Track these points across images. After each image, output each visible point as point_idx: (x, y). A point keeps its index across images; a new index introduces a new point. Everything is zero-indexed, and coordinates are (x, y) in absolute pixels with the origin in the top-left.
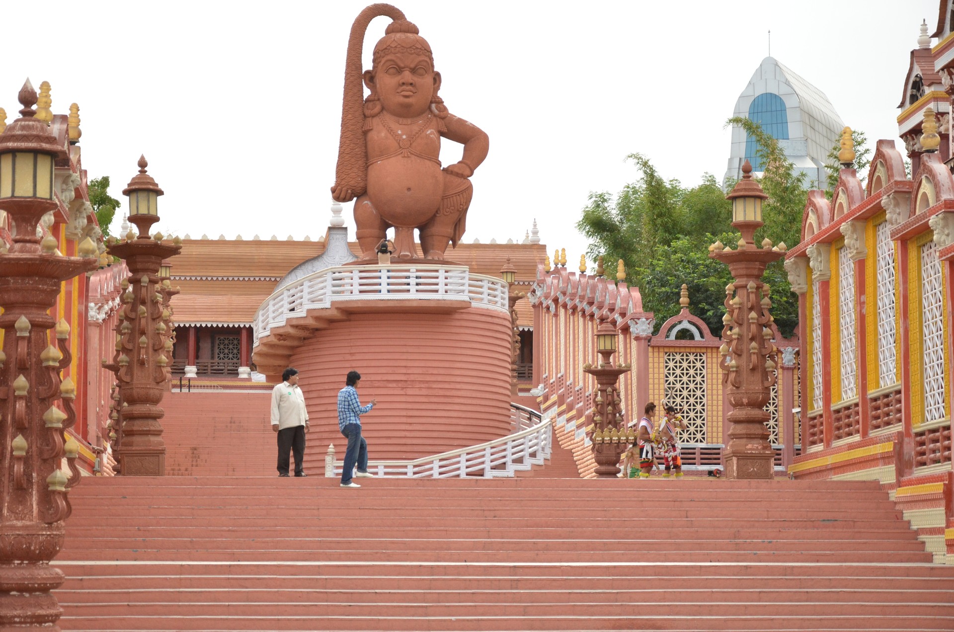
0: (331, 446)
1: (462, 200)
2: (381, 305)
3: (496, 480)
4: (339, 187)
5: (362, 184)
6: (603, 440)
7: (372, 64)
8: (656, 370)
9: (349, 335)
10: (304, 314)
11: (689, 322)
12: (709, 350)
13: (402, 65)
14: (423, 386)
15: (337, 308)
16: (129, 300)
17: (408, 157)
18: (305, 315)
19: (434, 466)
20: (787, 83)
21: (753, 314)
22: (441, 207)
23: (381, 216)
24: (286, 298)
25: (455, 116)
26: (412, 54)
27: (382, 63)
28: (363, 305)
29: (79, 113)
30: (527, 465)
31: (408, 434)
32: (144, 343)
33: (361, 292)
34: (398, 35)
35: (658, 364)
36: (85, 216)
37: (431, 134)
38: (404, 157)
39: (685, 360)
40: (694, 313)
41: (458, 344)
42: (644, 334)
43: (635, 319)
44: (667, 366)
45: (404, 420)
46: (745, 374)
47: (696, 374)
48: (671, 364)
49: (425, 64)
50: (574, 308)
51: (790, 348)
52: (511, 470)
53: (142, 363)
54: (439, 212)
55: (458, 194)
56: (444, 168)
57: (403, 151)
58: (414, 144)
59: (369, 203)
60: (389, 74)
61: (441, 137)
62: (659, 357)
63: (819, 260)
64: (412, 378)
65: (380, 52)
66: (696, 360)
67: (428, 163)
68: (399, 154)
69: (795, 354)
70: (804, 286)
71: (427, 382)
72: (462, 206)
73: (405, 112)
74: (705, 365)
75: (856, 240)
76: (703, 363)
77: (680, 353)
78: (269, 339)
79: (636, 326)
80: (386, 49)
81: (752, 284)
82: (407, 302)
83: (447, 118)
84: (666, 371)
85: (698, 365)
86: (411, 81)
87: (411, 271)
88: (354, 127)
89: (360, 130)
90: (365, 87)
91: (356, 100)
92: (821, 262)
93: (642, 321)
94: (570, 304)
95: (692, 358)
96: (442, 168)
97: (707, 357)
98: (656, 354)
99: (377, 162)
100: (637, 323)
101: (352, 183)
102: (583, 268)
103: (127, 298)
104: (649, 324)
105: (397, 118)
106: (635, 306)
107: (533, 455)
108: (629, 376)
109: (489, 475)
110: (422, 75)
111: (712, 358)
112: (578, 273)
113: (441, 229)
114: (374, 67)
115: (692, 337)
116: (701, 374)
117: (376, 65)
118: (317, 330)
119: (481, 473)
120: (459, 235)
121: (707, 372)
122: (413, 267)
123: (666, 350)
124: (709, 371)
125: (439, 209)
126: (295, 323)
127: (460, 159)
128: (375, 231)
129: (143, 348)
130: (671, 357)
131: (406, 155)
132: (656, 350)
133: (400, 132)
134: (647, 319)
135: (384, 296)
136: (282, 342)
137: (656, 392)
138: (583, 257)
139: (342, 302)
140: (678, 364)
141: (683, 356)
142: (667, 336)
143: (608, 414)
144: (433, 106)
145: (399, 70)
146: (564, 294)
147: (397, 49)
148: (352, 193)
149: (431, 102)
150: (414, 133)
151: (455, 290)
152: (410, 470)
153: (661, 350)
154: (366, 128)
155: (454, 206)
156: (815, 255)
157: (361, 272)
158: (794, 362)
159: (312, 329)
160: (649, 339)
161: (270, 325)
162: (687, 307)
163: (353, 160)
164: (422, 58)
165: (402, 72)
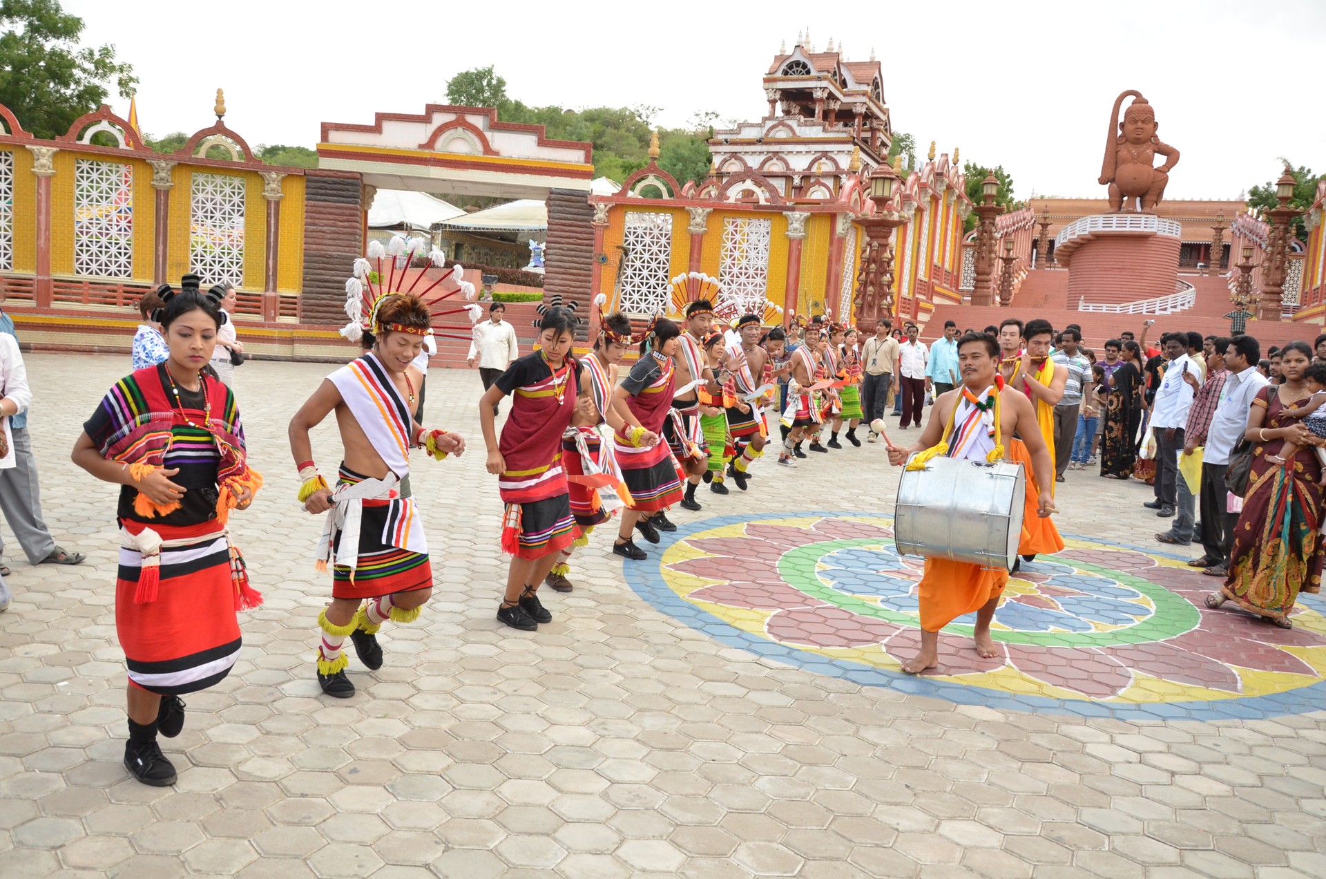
2: (1113, 233)
3: (1161, 316)
4: (1102, 178)
5: (1114, 176)
9: (1097, 246)
13: (1139, 119)
15: (1093, 234)
17: (1136, 163)
18: (1077, 237)
19: (1130, 308)
21: (1281, 242)
22: (1152, 186)
23: (1122, 191)
24: (1071, 228)
25: (1164, 143)
26: (1144, 114)
27: (1127, 119)
28: (1104, 233)
30: (1178, 310)
33: (1103, 227)
34: (1138, 105)
37: (1149, 152)
38: (1134, 163)
41: (1150, 252)
46: (1272, 271)
49: (1150, 118)
52: (1169, 312)
54: (1150, 189)
55: (1161, 180)
56: (1155, 168)
57: (1134, 160)
58: (1141, 157)
59: (1116, 184)
60: (1131, 123)
61: (1155, 153)
65: (1128, 113)
67: (1147, 165)
68: (1132, 162)
72: (1162, 185)
73: (1137, 142)
80: (1131, 111)
81: (1282, 227)
83: (1160, 144)
86: (1142, 126)
88: (1112, 149)
89: (1115, 151)
91: (1114, 136)
96: (1153, 168)
99: (1121, 166)
101: (1109, 175)
105: (1133, 145)
106: (1267, 234)
107: (1183, 305)
109: (1158, 313)
110: (1148, 124)
113: (1148, 198)
114: (1123, 121)
118: (1084, 244)
119: (1154, 312)
120: (1159, 199)
122: (1129, 216)
126: (1072, 240)
133: (1133, 152)
136: (1067, 249)
139: (1095, 232)
144: (1152, 139)
145: (1136, 122)
147: (1137, 112)
148: (1108, 180)
149: (1151, 137)
150: (1142, 152)
151: (1149, 227)
152: (1118, 309)
154: (1117, 150)
155: (1158, 185)
157: (1105, 217)
159: (1081, 243)
161: (1061, 242)
163: (1110, 165)
164: (1149, 115)
165: (1139, 122)
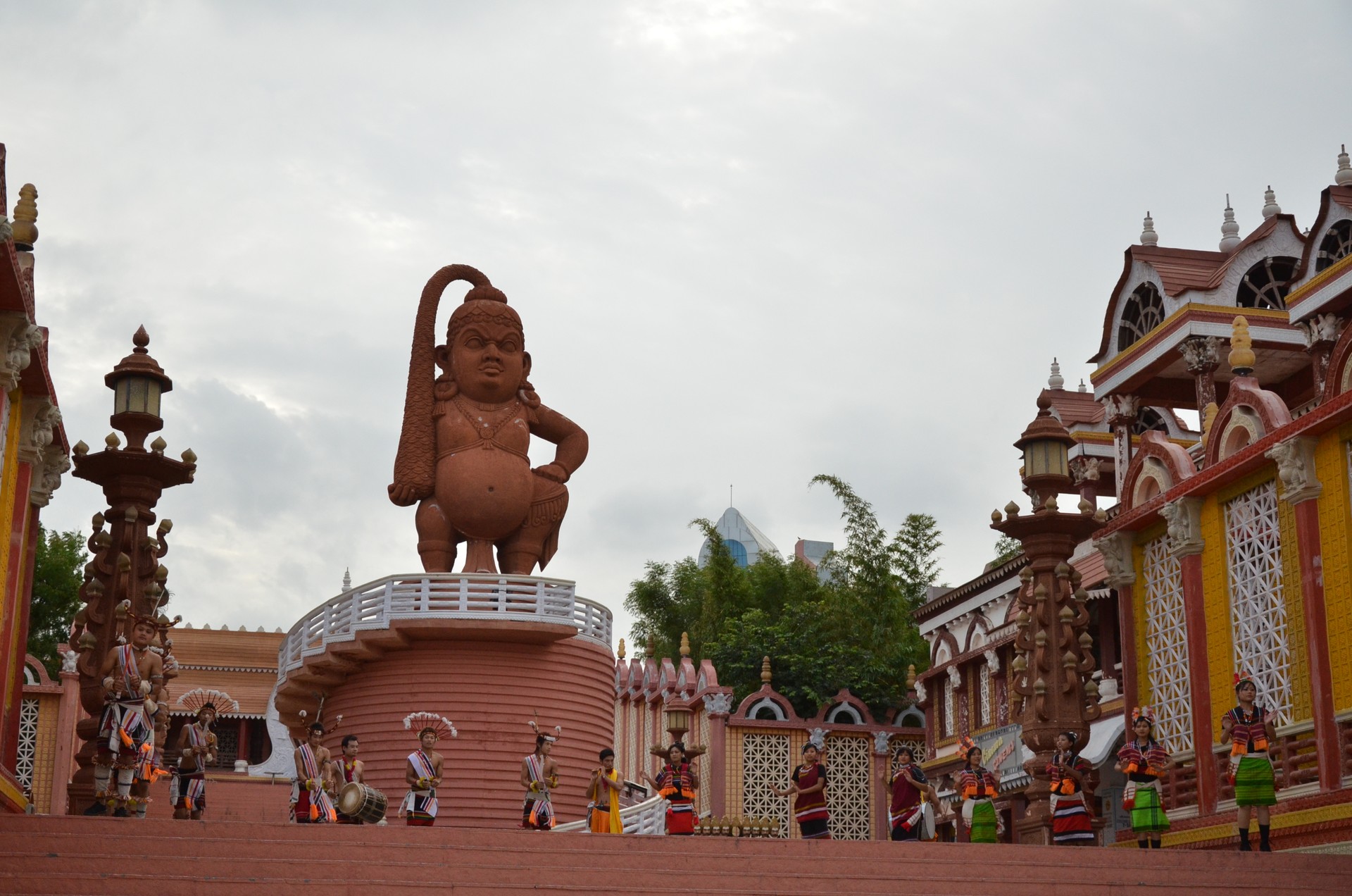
1: (556, 509)
2: (459, 626)
4: (400, 485)
5: (429, 483)
7: (447, 338)
8: (734, 754)
9: (411, 669)
10: (351, 637)
11: (772, 700)
12: (793, 733)
13: (487, 336)
14: (508, 739)
15: (398, 630)
16: (103, 545)
17: (491, 449)
18: (353, 639)
21: (1067, 611)
22: (530, 516)
23: (452, 523)
24: (328, 616)
25: (548, 408)
26: (499, 324)
27: (460, 334)
28: (435, 626)
29: (36, 201)
31: (486, 804)
33: (431, 608)
34: (483, 302)
35: (736, 748)
36: (28, 349)
37: (519, 423)
38: (486, 449)
39: (766, 743)
40: (775, 688)
41: (555, 686)
42: (721, 712)
43: (711, 694)
44: (746, 750)
45: (480, 784)
46: (1056, 701)
47: (779, 759)
48: (751, 748)
49: (515, 337)
51: (884, 732)
54: (526, 522)
55: (551, 500)
56: (533, 469)
57: (485, 441)
58: (499, 434)
59: (437, 507)
60: (470, 347)
61: (531, 435)
62: (737, 739)
63: (1185, 523)
64: (494, 728)
65: (457, 322)
67: (514, 457)
68: (480, 446)
69: (888, 740)
70: (1130, 575)
71: (513, 734)
72: (554, 517)
73: (488, 394)
74: (788, 749)
75: (1301, 469)
76: (786, 747)
77: (760, 735)
78: (301, 672)
79: (712, 702)
80: (466, 316)
81: (1063, 566)
82: (494, 623)
83: (539, 409)
84: (745, 755)
85: (781, 749)
86: (498, 357)
87: (500, 582)
88: (421, 410)
89: (429, 416)
91: (424, 379)
92: (1187, 526)
93: (719, 696)
95: (773, 740)
96: (531, 469)
97: (791, 741)
98: (734, 736)
99: (450, 454)
100: (713, 699)
101: (417, 479)
104: (726, 700)
105: (477, 403)
110: (510, 351)
113: (527, 544)
114: (448, 341)
115: (774, 718)
116: (783, 760)
117: (452, 337)
118: (367, 661)
120: (549, 553)
121: (791, 757)
123: (745, 731)
124: (793, 756)
125: (526, 518)
126: (338, 649)
127: (553, 460)
128: (443, 543)
129: (122, 620)
130: (751, 740)
131: (488, 447)
132: (734, 731)
133: (480, 419)
134: (725, 694)
135: (464, 614)
137: (734, 778)
139: (404, 621)
140: (758, 748)
141: (764, 738)
142: (747, 714)
144: (522, 392)
145: (483, 343)
147: (482, 317)
148: (416, 493)
149: (520, 388)
150: (498, 421)
151: (560, 611)
153: (740, 730)
154: (437, 413)
155: (545, 515)
156: (1177, 516)
157: (432, 581)
158: (888, 749)
159: (361, 660)
160: (726, 718)
161: (303, 654)
162: (769, 683)
163: (419, 452)
164: (513, 330)
165: (486, 345)
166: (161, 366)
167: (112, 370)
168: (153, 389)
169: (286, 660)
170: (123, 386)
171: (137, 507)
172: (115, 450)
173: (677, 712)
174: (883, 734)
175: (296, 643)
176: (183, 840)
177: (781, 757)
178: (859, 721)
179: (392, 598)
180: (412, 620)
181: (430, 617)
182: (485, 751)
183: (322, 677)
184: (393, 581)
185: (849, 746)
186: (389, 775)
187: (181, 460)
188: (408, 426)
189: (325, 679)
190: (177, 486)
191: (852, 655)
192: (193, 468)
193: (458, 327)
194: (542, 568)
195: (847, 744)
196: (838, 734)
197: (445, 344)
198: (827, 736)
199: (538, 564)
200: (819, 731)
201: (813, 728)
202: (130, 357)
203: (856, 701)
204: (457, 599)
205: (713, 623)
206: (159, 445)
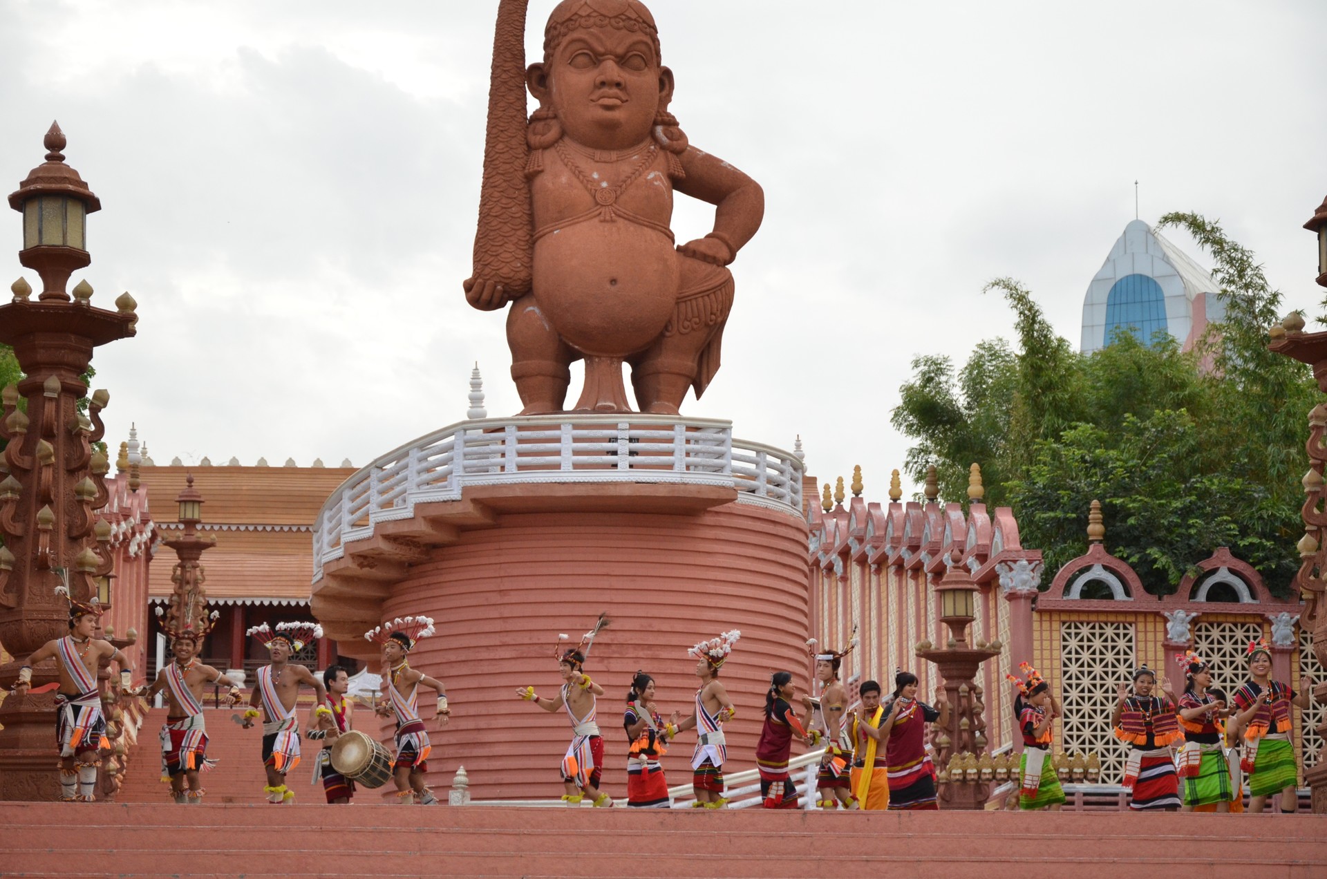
0: (461, 771)
1: (715, 306)
2: (561, 492)
4: (480, 280)
5: (523, 275)
6: (964, 773)
7: (543, 52)
8: (1046, 654)
9: (498, 555)
10: (408, 513)
11: (1105, 568)
12: (1141, 618)
13: (601, 49)
14: (641, 654)
15: (474, 501)
16: (17, 429)
17: (613, 221)
18: (411, 515)
20: (1166, 259)
22: (675, 318)
23: (560, 335)
24: (376, 483)
25: (700, 151)
26: (618, 29)
27: (561, 48)
28: (526, 494)
32: (48, 521)
35: (1049, 642)
37: (655, 179)
38: (604, 221)
39: (1097, 636)
40: (1110, 550)
42: (1024, 589)
43: (1009, 562)
44: (1065, 647)
47: (1118, 661)
48: (1073, 643)
49: (644, 48)
50: (881, 562)
51: (1286, 614)
53: (42, 566)
54: (670, 328)
55: (706, 293)
56: (678, 246)
57: (603, 210)
58: (624, 198)
59: (537, 310)
60: (576, 67)
61: (674, 191)
62: (1051, 631)
65: (556, 27)
66: (1118, 635)
67: (648, 231)
68: (595, 217)
69: (1294, 625)
71: (650, 646)
72: (713, 317)
73: (606, 138)
74: (1133, 644)
76: (1130, 640)
77: (1088, 624)
78: (342, 565)
79: (1010, 574)
80: (570, 19)
82: (611, 487)
83: (685, 154)
84: (1064, 656)
85: (1122, 644)
86: (618, 79)
87: (620, 426)
88: (508, 166)
89: (520, 174)
90: (530, 98)
91: (512, 117)
93: (1021, 565)
94: (872, 555)
95: (1109, 631)
96: (675, 247)
97: (1137, 631)
98: (1046, 625)
99: (552, 231)
100: (1011, 569)
101: (505, 271)
102: (895, 492)
103: (14, 423)
104: (1033, 570)
105: (590, 151)
106: (1005, 539)
108: (993, 667)
110: (638, 69)
111: (1146, 632)
112: (885, 502)
113: (669, 360)
114: (546, 58)
115: (1110, 596)
116: (1126, 661)
117: (550, 51)
118: (435, 546)
120: (708, 372)
121: (1137, 657)
122: (623, 420)
123: (1064, 618)
124: (1141, 654)
125: (670, 322)
126: (391, 530)
127: (710, 230)
128: (548, 365)
129: (45, 531)
130: (1073, 631)
131: (608, 218)
132: (1046, 617)
133: (595, 176)
134: (1030, 562)
135: (568, 475)
136: (366, 570)
138: (896, 474)
139: (484, 488)
140: (1085, 644)
141: (1093, 628)
142: (1066, 593)
143: (961, 732)
144: (659, 130)
145: (596, 59)
146: (861, 540)
148: (504, 292)
149: (655, 123)
150: (623, 177)
153: (1055, 617)
154: (531, 169)
155: (699, 317)
158: (1293, 639)
159: (426, 545)
160: (1033, 598)
161: (345, 538)
162: (1101, 542)
163: (506, 228)
164: (639, 36)
165: (600, 62)
166: (83, 178)
167: (17, 188)
168: (74, 210)
169: (321, 547)
170: (33, 208)
171: (59, 376)
172: (25, 301)
173: (954, 590)
174: (1285, 616)
175: (334, 522)
176: (100, 829)
177: (1122, 657)
178: (1246, 597)
179: (465, 455)
180: (494, 486)
181: (519, 480)
182: (608, 672)
183: (373, 570)
184: (465, 430)
185: (1231, 637)
186: (472, 710)
187: (115, 309)
188: (490, 190)
189: (378, 573)
190: (115, 341)
191: (1234, 492)
192: (134, 319)
193: (558, 36)
194: (699, 394)
195: (1227, 634)
196: (1212, 619)
197: (541, 61)
198: (1194, 622)
199: (691, 388)
200: (1181, 614)
201: (1171, 610)
202: (41, 168)
203: (1240, 565)
204: (557, 453)
205: (1027, 445)
206: (84, 292)
